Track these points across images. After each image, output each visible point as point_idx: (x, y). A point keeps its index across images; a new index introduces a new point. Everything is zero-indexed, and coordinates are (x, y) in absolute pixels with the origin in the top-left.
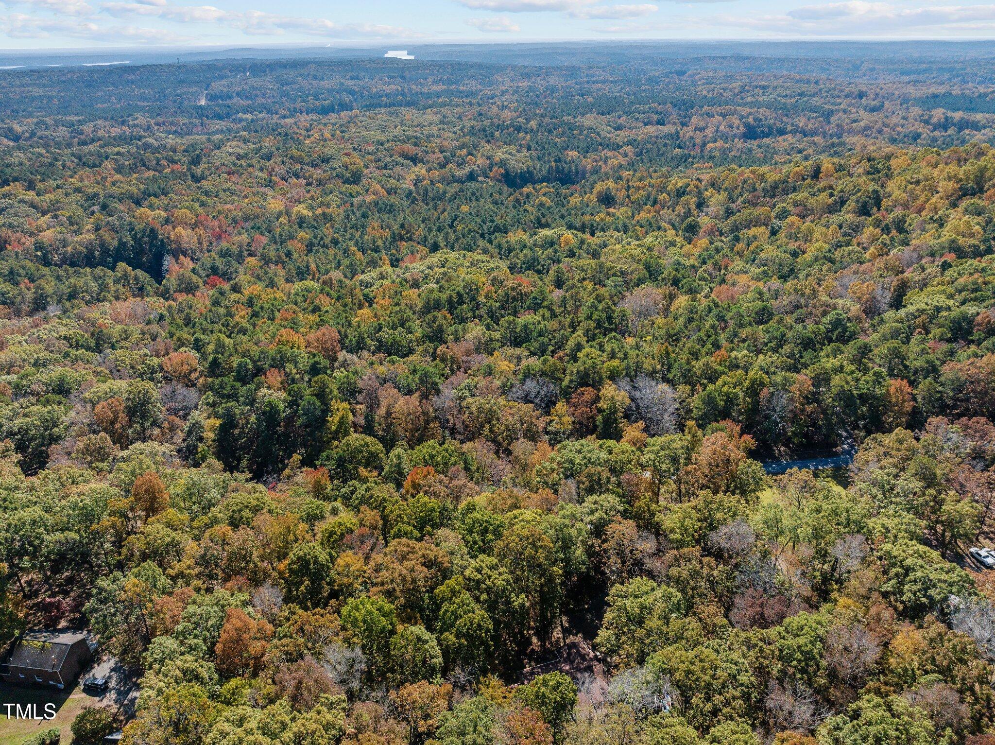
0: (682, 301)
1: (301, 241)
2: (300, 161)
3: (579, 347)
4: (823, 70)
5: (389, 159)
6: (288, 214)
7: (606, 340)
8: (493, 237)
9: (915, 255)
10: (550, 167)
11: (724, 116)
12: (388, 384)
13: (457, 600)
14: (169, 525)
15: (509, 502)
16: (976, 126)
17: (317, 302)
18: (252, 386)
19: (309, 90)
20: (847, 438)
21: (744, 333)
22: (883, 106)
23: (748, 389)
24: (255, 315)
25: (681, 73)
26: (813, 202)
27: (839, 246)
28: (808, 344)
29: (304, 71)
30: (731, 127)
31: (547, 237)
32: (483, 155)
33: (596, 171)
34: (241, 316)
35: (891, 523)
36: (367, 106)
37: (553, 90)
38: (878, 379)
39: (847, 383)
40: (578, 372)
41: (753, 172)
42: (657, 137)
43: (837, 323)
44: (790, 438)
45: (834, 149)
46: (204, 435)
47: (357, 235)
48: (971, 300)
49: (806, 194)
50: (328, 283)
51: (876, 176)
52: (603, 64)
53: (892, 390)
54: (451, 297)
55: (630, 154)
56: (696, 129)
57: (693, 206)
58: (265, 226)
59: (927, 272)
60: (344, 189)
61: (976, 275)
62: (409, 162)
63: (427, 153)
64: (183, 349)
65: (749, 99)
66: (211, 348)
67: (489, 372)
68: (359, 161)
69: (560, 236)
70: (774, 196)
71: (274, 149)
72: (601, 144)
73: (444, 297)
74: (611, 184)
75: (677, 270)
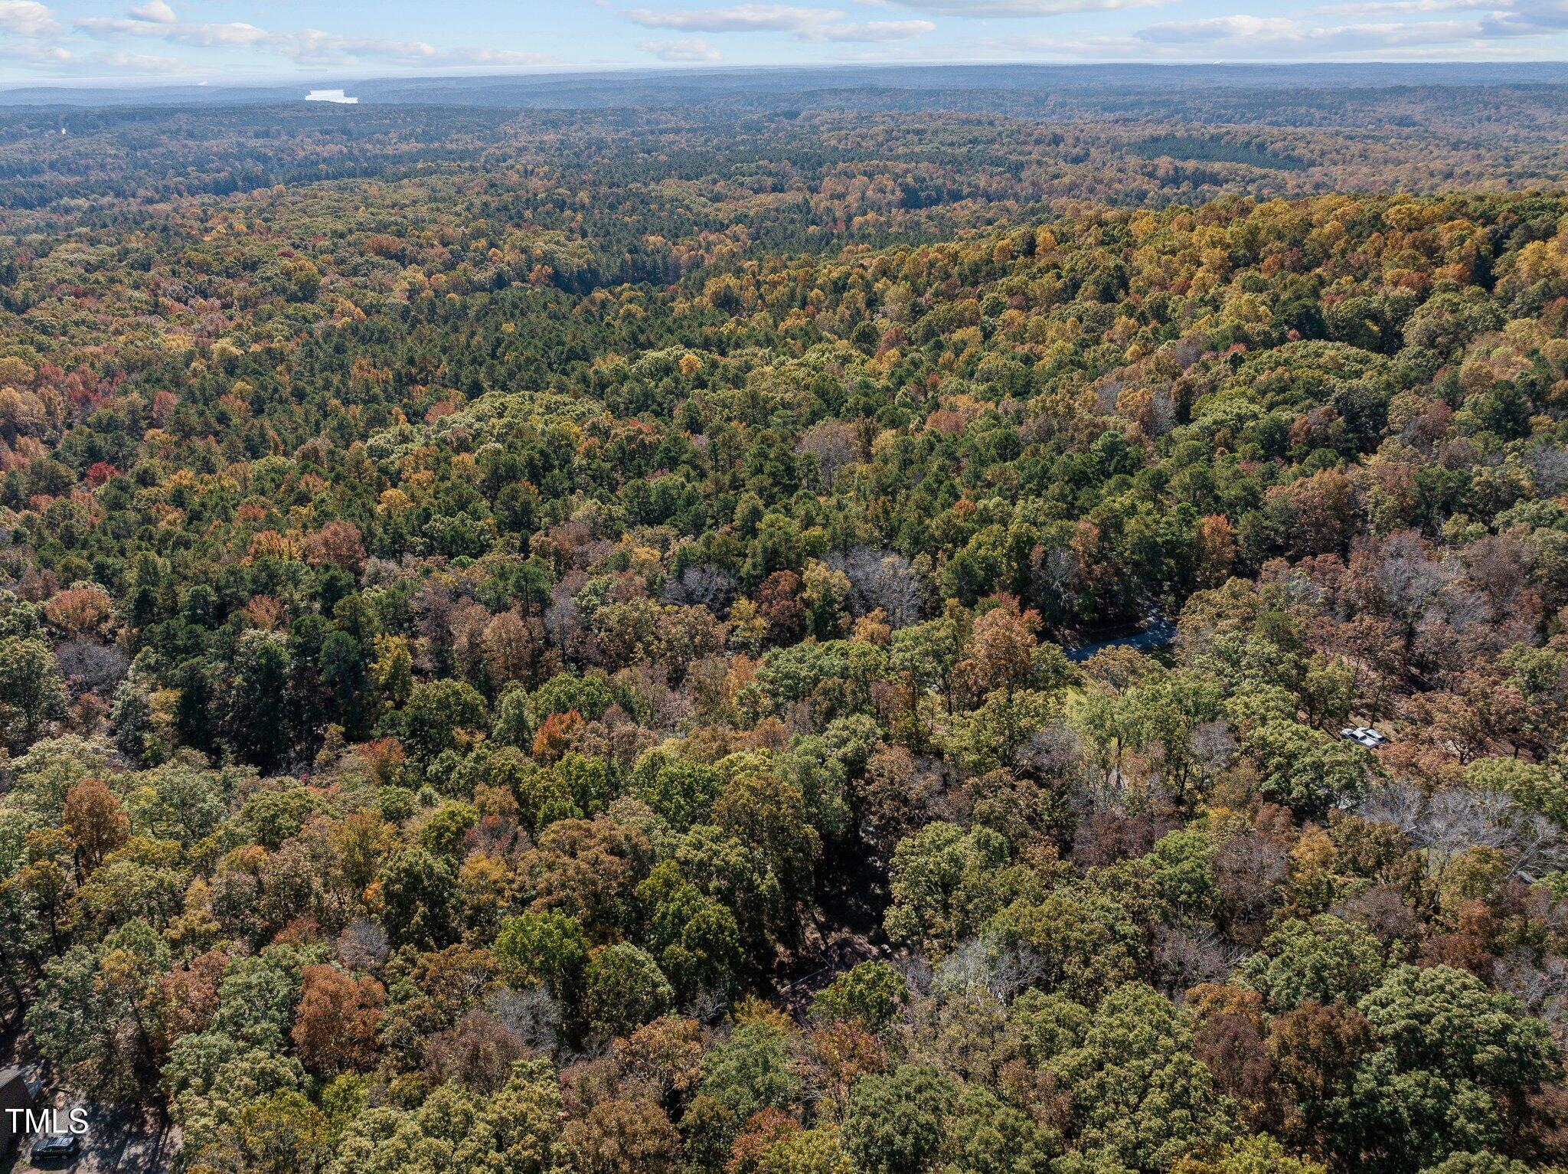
0: (887, 438)
1: (242, 395)
2: (204, 268)
3: (756, 514)
4: (997, 106)
5: (359, 260)
6: (205, 354)
7: (793, 500)
8: (568, 367)
9: (1191, 351)
10: (624, 261)
11: (870, 175)
12: (464, 599)
13: (679, 895)
14: (143, 860)
15: (715, 745)
16: (1215, 180)
17: (303, 487)
18: (228, 627)
19: (184, 156)
20: (1150, 608)
21: (988, 474)
22: (1087, 155)
23: (1011, 550)
24: (195, 517)
25: (792, 115)
26: (1035, 288)
27: (1084, 345)
28: (1080, 480)
29: (170, 124)
30: (882, 191)
31: (657, 360)
32: (513, 247)
33: (697, 264)
34: (170, 520)
35: (1255, 701)
36: (294, 179)
37: (601, 145)
38: (1187, 519)
39: (1147, 526)
40: (765, 549)
41: (940, 250)
42: (777, 210)
43: (1112, 449)
44: (1077, 614)
45: (1036, 215)
46: (153, 718)
47: (336, 379)
48: (1278, 404)
49: (1023, 277)
50: (313, 455)
51: (1116, 246)
52: (669, 105)
53: (1206, 531)
54: (532, 459)
55: (743, 237)
56: (832, 197)
57: (862, 305)
58: (167, 376)
59: (1214, 370)
60: (291, 311)
61: (1280, 370)
62: (393, 262)
63: (421, 246)
64: (78, 584)
65: (901, 150)
66: (131, 576)
67: (623, 564)
68: (309, 264)
69: (678, 358)
70: (975, 284)
71: (152, 251)
72: (695, 223)
73: (520, 459)
74: (730, 280)
75: (866, 395)
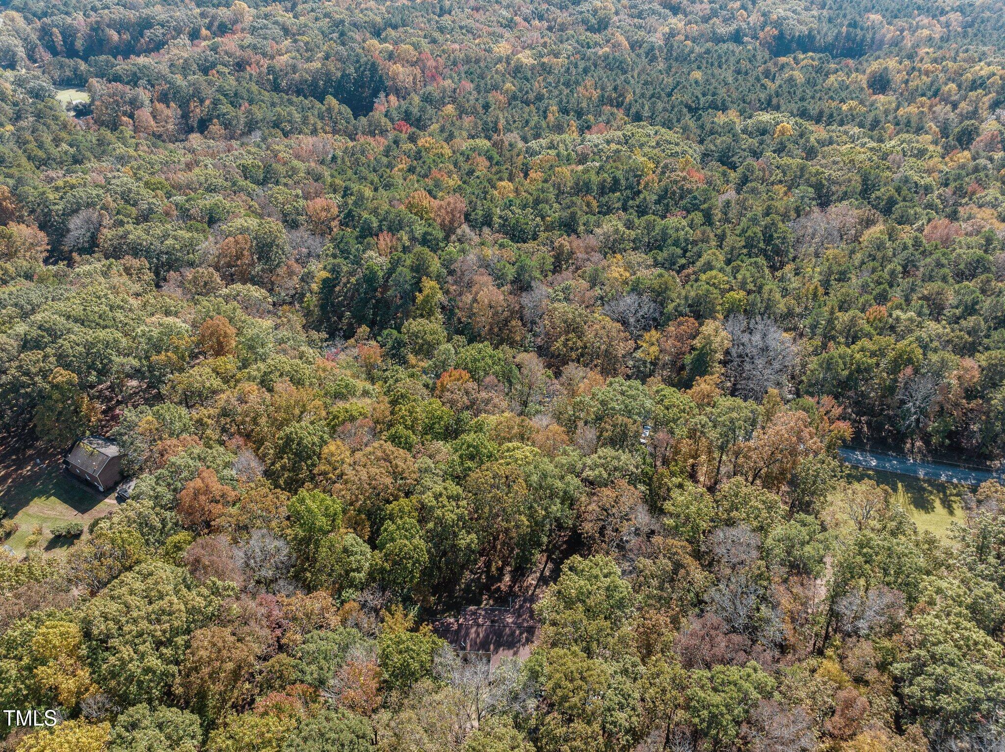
1: (505, 93)
6: (509, 60)
8: (704, 114)
10: (839, 33)
12: (482, 270)
18: (360, 246)
32: (759, 10)
46: (312, 286)
55: (954, 24)
60: (583, 38)
62: (668, 12)
64: (329, 195)
67: (595, 277)
68: (611, 6)
